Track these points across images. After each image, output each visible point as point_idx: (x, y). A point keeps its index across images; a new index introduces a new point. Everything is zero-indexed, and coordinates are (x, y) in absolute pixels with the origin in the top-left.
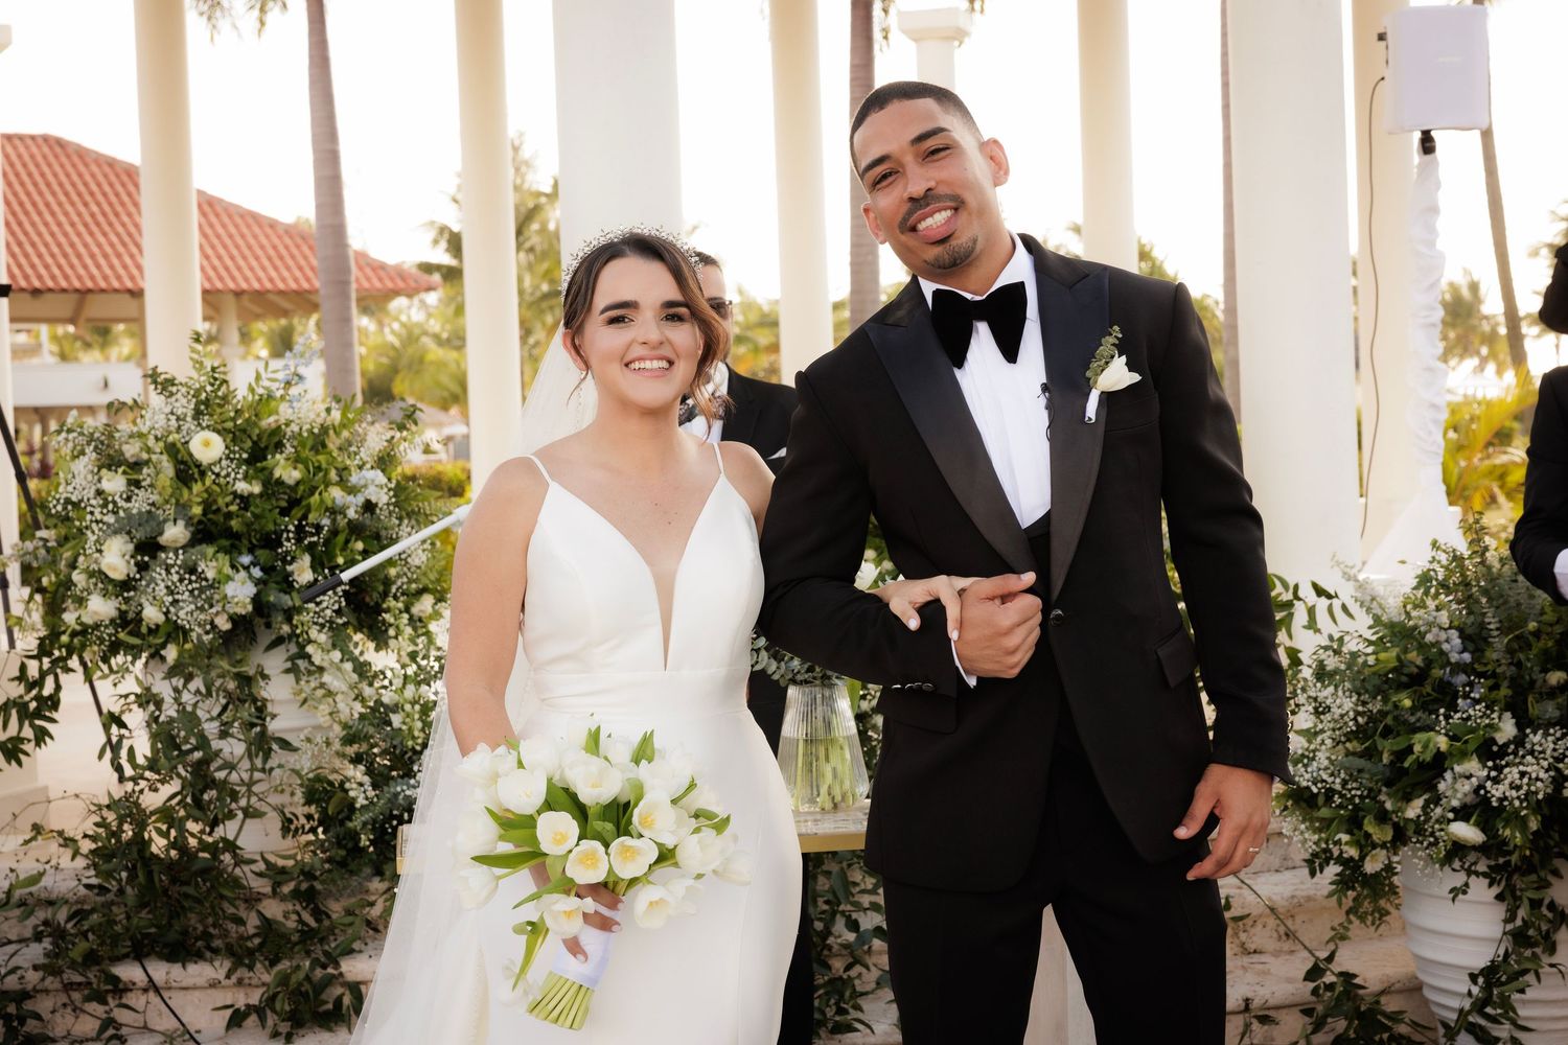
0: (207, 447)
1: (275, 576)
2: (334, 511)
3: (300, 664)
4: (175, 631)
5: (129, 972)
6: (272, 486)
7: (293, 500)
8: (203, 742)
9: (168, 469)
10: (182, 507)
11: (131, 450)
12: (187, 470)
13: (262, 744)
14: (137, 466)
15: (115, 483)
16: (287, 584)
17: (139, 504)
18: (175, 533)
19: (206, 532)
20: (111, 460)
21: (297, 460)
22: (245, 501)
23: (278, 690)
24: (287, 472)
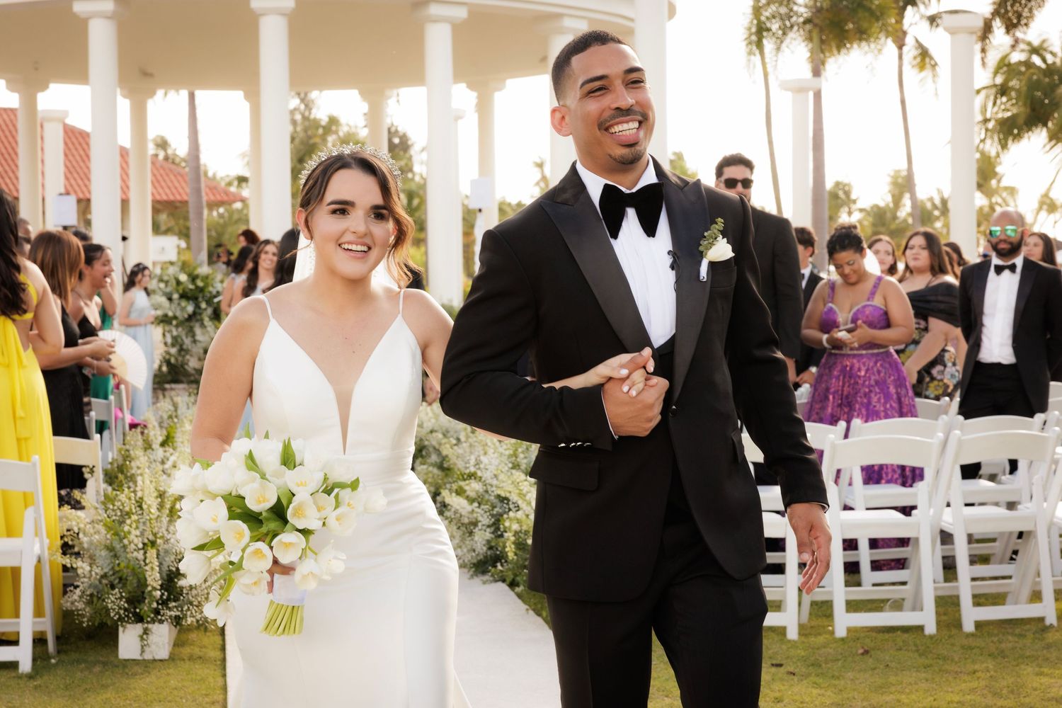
0: (183, 278)
1: (197, 306)
2: (210, 292)
3: (203, 326)
4: (175, 317)
5: (167, 386)
6: (197, 287)
7: (201, 290)
8: (182, 340)
9: (174, 283)
10: (177, 291)
11: (166, 278)
12: (178, 282)
13: (195, 341)
14: (167, 282)
15: (162, 285)
16: (199, 308)
17: (168, 290)
18: (176, 296)
19: (184, 296)
20: (161, 280)
21: (202, 281)
22: (191, 290)
23: (198, 330)
24: (200, 283)
